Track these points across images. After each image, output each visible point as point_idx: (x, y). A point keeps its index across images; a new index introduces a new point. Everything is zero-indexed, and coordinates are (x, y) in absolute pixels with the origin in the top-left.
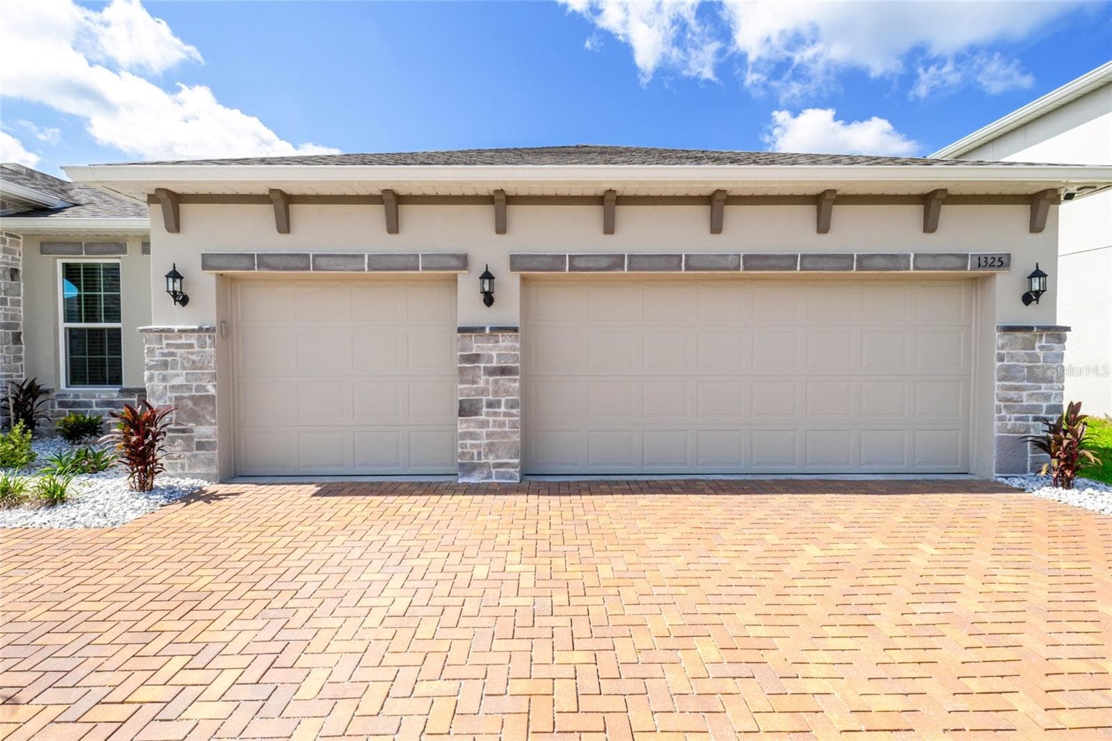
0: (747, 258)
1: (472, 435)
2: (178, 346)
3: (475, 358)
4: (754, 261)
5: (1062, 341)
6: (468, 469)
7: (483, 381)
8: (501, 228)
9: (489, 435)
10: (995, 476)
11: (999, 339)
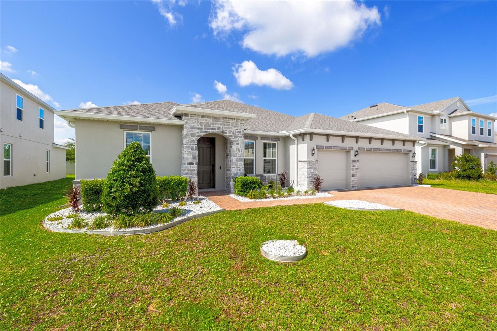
0: (386, 149)
1: (354, 181)
2: (312, 164)
3: (354, 166)
4: (387, 150)
5: (416, 163)
6: (353, 187)
7: (355, 170)
8: (357, 142)
9: (356, 180)
10: (411, 185)
11: (411, 163)
